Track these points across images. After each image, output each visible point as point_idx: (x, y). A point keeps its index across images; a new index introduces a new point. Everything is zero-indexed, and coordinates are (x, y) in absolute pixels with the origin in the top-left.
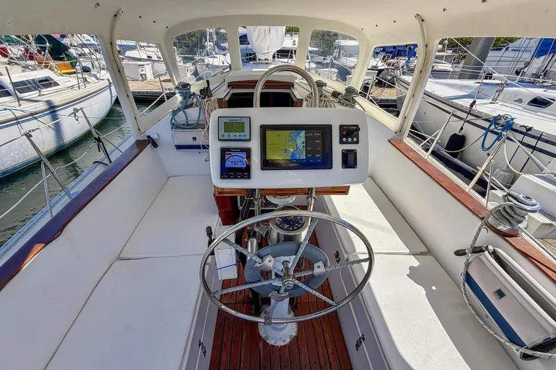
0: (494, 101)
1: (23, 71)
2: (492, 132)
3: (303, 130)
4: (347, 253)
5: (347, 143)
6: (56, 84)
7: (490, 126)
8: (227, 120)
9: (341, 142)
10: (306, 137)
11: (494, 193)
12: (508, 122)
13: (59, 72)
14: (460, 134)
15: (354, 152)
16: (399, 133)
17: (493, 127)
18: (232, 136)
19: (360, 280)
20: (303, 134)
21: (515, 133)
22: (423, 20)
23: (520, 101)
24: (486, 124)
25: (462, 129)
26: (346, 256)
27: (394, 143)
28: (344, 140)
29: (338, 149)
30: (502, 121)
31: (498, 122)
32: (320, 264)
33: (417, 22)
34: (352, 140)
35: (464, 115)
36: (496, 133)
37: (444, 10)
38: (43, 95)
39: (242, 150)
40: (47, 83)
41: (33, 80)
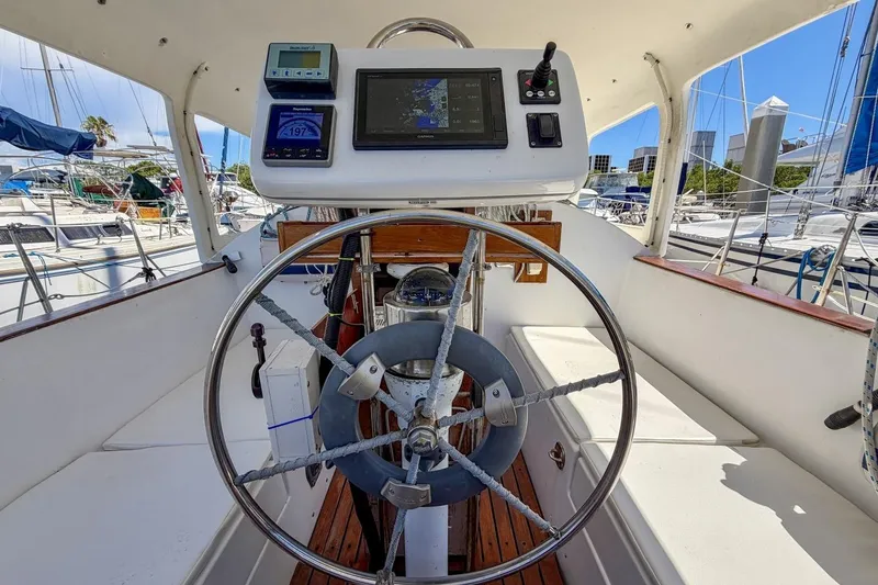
4: (577, 441)
9: (524, 101)
19: (601, 470)
26: (576, 448)
32: (500, 385)
35: (753, 259)
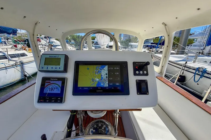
0: (194, 62)
1: (15, 51)
2: (197, 74)
3: (106, 65)
5: (139, 75)
6: (26, 55)
7: (196, 72)
8: (48, 56)
10: (109, 70)
11: (209, 103)
12: (204, 70)
13: (29, 51)
14: (183, 75)
15: (145, 82)
16: (160, 74)
17: (197, 72)
18: (50, 68)
20: (106, 68)
21: (209, 75)
22: (166, 25)
23: (206, 62)
24: (194, 71)
25: (183, 73)
27: (159, 78)
28: (137, 72)
29: (133, 80)
30: (201, 70)
31: (199, 70)
33: (163, 26)
34: (143, 73)
36: (200, 75)
37: (177, 18)
38: (20, 59)
39: (59, 79)
40: (23, 55)
41: (18, 54)
